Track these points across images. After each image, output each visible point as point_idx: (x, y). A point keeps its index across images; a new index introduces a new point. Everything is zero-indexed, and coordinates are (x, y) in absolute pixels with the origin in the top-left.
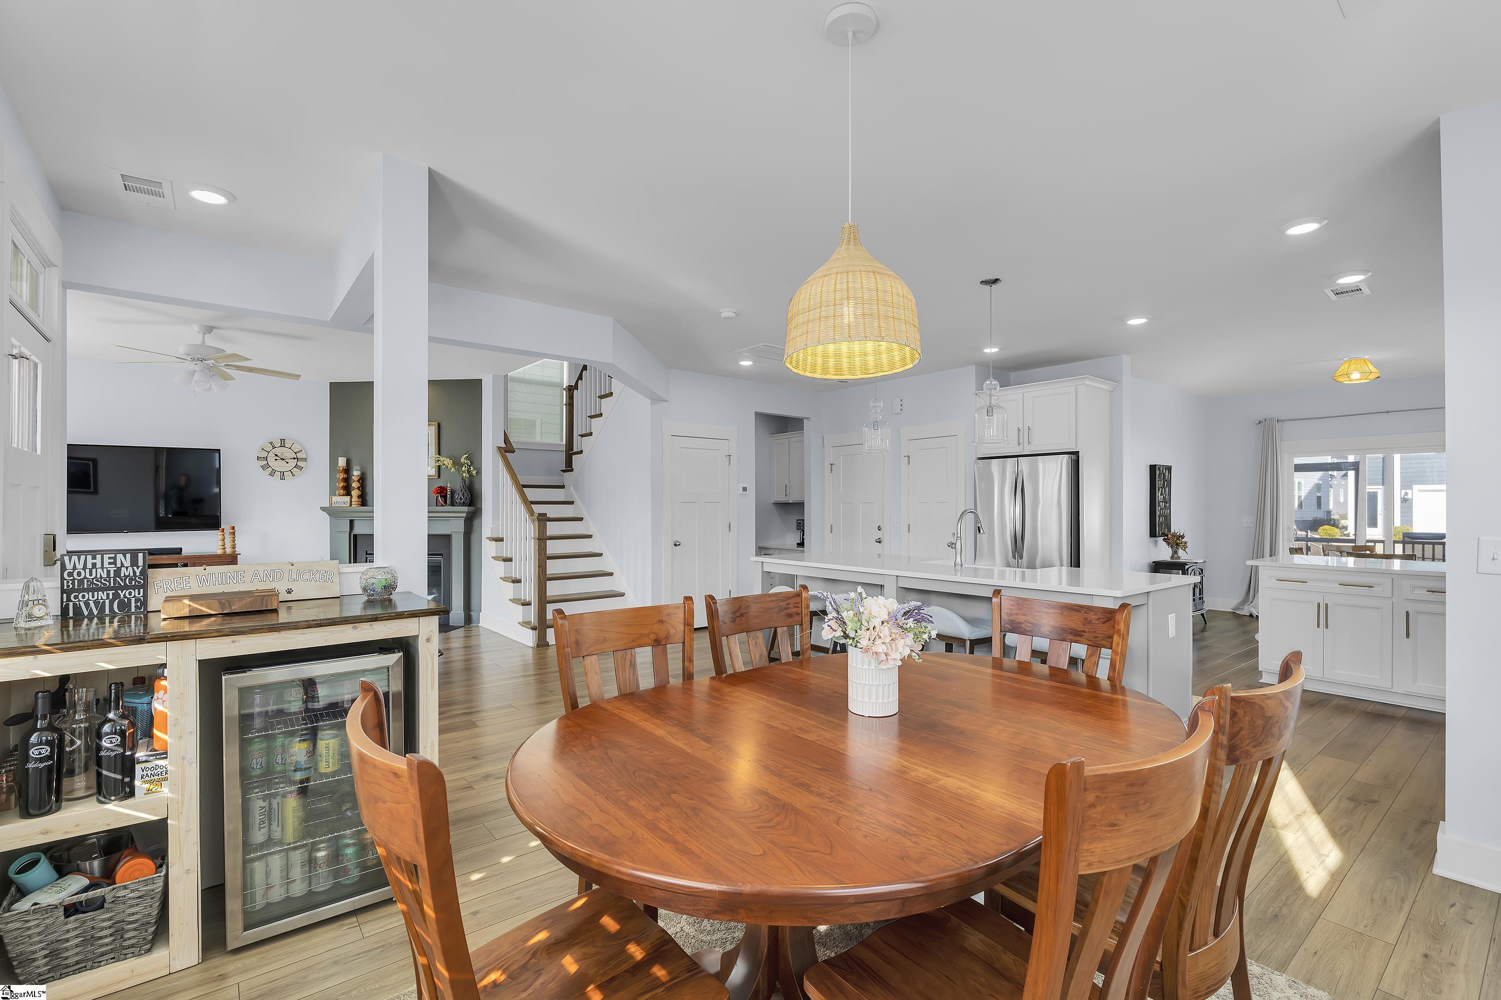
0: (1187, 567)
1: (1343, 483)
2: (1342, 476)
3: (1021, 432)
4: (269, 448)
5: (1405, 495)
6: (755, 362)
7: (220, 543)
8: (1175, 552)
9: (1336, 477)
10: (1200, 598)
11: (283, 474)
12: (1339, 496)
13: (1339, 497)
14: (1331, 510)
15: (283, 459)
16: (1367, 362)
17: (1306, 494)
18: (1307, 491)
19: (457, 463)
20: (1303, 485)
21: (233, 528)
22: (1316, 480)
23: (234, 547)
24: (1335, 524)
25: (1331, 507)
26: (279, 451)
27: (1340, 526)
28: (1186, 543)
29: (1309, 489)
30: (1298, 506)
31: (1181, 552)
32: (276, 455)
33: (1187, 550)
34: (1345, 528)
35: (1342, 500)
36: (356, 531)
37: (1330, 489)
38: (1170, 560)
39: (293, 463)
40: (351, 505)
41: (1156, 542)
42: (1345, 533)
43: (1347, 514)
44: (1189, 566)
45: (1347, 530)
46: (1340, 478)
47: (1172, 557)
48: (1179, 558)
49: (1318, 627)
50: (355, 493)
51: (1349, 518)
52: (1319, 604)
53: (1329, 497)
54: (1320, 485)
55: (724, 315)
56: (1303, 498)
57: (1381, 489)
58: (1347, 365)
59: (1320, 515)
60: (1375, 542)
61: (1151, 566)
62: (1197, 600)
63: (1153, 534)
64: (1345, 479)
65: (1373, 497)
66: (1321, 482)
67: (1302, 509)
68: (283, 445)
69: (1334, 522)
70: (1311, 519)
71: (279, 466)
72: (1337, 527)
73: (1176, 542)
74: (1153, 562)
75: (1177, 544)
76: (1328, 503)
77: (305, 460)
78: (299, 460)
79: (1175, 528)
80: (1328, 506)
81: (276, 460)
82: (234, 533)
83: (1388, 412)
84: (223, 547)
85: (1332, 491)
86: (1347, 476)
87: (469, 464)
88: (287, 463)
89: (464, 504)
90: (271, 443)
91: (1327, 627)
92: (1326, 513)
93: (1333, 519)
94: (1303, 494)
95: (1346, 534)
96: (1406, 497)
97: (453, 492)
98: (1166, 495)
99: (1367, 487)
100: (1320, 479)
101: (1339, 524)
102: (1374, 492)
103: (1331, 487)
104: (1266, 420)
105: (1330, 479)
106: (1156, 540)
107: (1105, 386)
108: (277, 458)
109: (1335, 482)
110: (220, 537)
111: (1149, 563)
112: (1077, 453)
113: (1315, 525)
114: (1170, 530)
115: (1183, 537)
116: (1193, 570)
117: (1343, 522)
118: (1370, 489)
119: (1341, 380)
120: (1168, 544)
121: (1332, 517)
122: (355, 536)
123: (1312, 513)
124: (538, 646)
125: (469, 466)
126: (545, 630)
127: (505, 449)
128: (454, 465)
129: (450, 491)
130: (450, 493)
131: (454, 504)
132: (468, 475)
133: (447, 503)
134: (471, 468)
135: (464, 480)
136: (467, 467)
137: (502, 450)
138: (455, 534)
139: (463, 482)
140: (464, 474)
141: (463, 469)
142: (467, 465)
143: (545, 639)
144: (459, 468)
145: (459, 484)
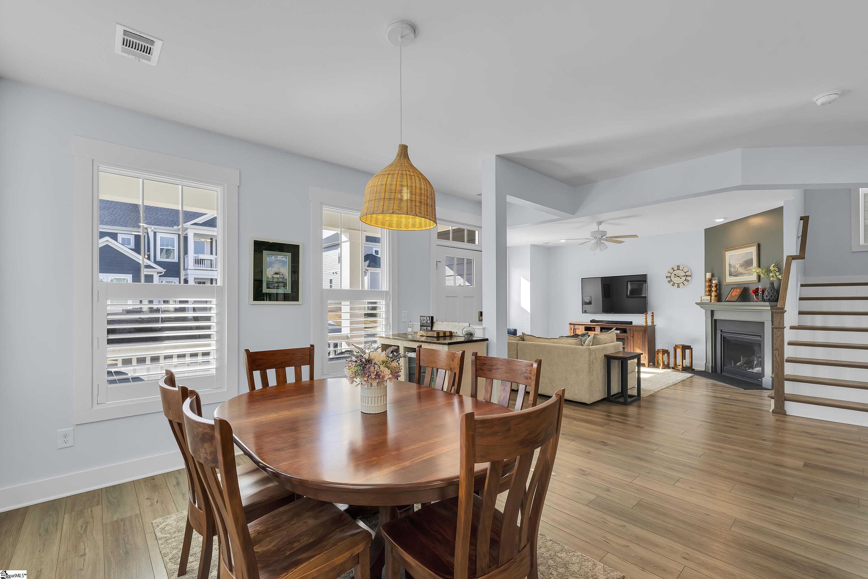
4: (672, 271)
7: (645, 320)
11: (679, 285)
15: (679, 277)
19: (768, 271)
21: (653, 313)
23: (653, 322)
26: (675, 272)
32: (675, 275)
36: (715, 317)
39: (684, 278)
40: (711, 301)
50: (713, 294)
68: (678, 269)
71: (676, 280)
77: (690, 276)
78: (687, 277)
81: (675, 277)
82: (653, 316)
84: (646, 322)
87: (777, 271)
88: (681, 278)
89: (769, 300)
90: (673, 268)
97: (763, 292)
108: (675, 276)
110: (645, 317)
122: (716, 320)
124: (773, 412)
125: (777, 272)
126: (782, 401)
127: (793, 257)
128: (766, 272)
129: (761, 291)
130: (761, 292)
131: (764, 300)
132: (775, 279)
133: (759, 299)
134: (778, 274)
135: (771, 282)
136: (775, 273)
137: (791, 258)
138: (766, 322)
139: (770, 284)
140: (772, 279)
141: (771, 274)
142: (775, 272)
143: (782, 408)
144: (768, 275)
145: (768, 286)
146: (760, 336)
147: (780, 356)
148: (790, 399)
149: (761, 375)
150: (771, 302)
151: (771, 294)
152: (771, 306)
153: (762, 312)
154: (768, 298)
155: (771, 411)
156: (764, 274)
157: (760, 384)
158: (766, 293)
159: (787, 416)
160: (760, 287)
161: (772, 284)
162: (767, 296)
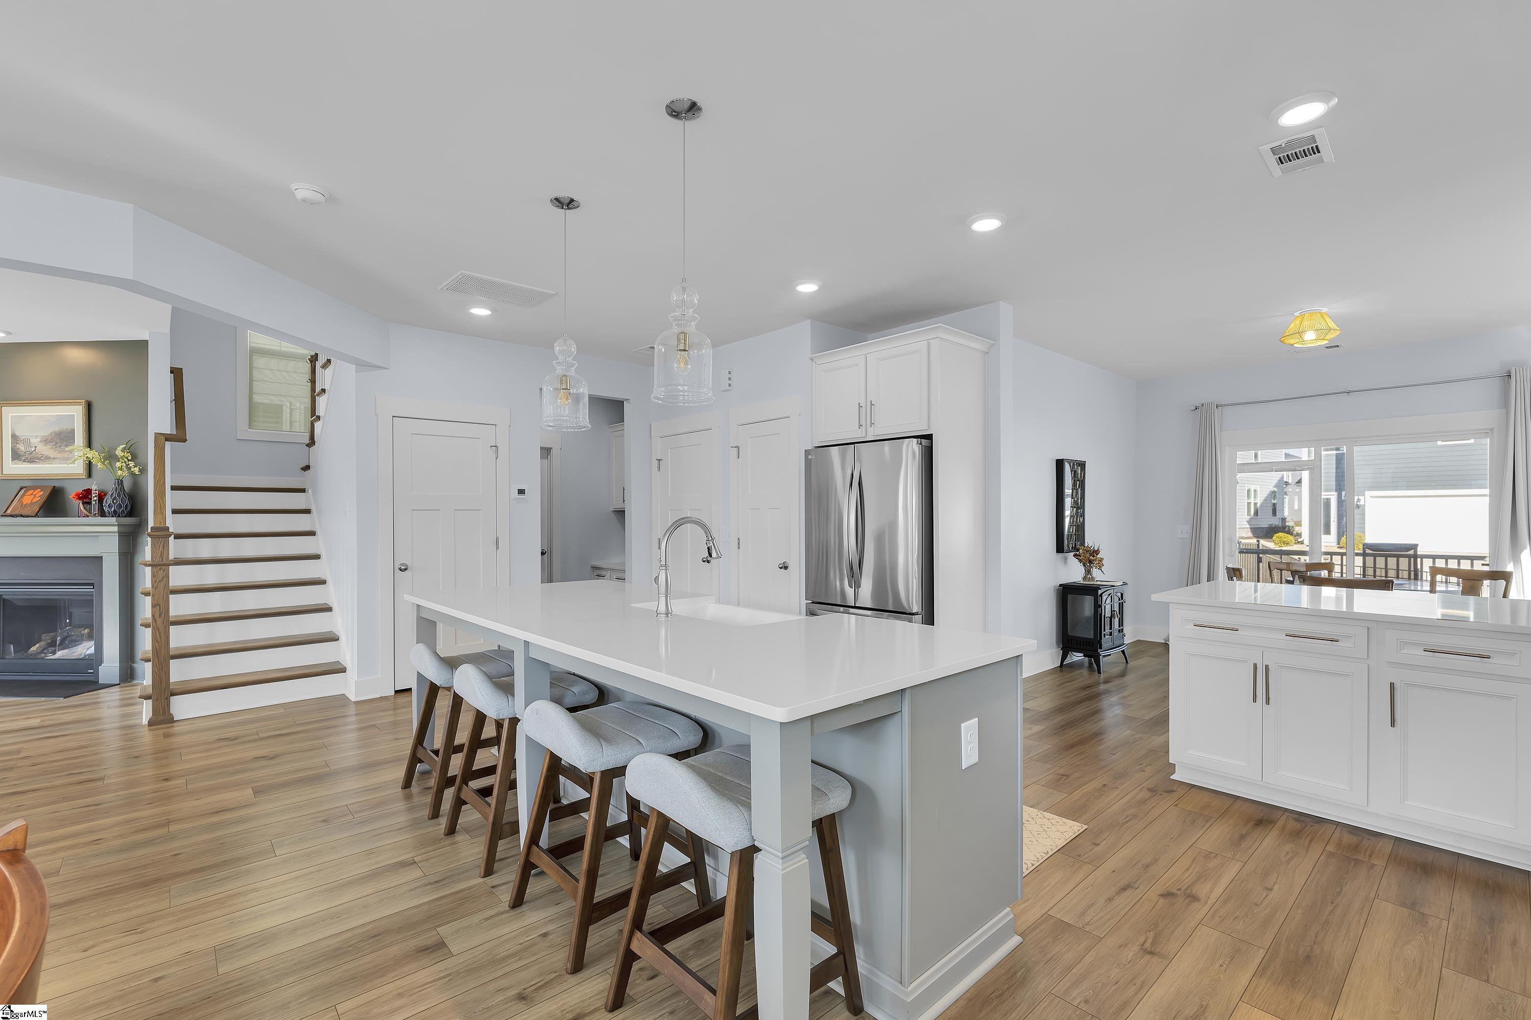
0: (1100, 592)
1: (1298, 490)
2: (1296, 483)
3: (863, 410)
5: (1357, 502)
6: (494, 310)
8: (1088, 572)
9: (1290, 484)
10: (1119, 631)
12: (1294, 503)
13: (1294, 505)
14: (1286, 517)
16: (1325, 316)
17: (1261, 501)
18: (1263, 498)
19: (111, 457)
20: (1259, 492)
22: (1272, 487)
24: (1289, 531)
25: (1286, 514)
27: (1295, 533)
28: (1101, 560)
29: (1265, 496)
30: (1254, 514)
31: (1095, 572)
33: (1103, 568)
34: (1299, 535)
35: (1296, 507)
37: (1285, 496)
38: (1082, 582)
41: (1066, 559)
42: (1299, 540)
43: (1301, 521)
44: (1103, 590)
45: (1301, 538)
46: (1295, 485)
47: (1085, 578)
48: (1093, 579)
49: (1255, 700)
51: (1303, 525)
52: (1255, 666)
53: (1283, 504)
54: (1276, 492)
55: (300, 194)
56: (1258, 505)
57: (1334, 495)
58: (1298, 322)
59: (1276, 522)
60: (1332, 554)
61: (1058, 590)
62: (1116, 633)
63: (1060, 549)
64: (1299, 486)
65: (1327, 503)
66: (1276, 490)
67: (1257, 516)
69: (1289, 529)
70: (1267, 526)
72: (1292, 534)
73: (1090, 558)
74: (1060, 585)
75: (1090, 562)
76: (1283, 510)
79: (1091, 540)
80: (1283, 513)
83: (1349, 392)
85: (1287, 498)
86: (1301, 483)
87: (130, 458)
89: (115, 514)
91: (1268, 703)
92: (1281, 520)
93: (1288, 526)
94: (1259, 501)
95: (1300, 542)
96: (1358, 503)
97: (101, 497)
98: (1078, 499)
99: (1323, 493)
100: (1275, 486)
101: (1293, 531)
102: (1327, 499)
103: (1286, 493)
104: (1203, 405)
105: (1285, 486)
106: (1065, 557)
107: (978, 345)
109: (1290, 490)
111: (1055, 587)
112: (929, 437)
113: (1269, 533)
114: (1083, 543)
115: (1097, 552)
116: (1110, 594)
117: (1297, 529)
118: (1324, 495)
119: (1291, 341)
120: (1080, 561)
121: (1287, 524)
123: (1267, 521)
124: (151, 723)
125: (129, 460)
126: (167, 699)
127: (168, 437)
128: (105, 458)
129: (96, 496)
130: (95, 498)
131: (102, 514)
132: (126, 473)
133: (92, 512)
134: (132, 464)
135: (118, 480)
136: (125, 462)
137: (162, 437)
138: (106, 555)
139: (117, 483)
140: (120, 472)
141: (118, 464)
142: (126, 460)
143: (167, 712)
144: (110, 464)
145: (110, 487)
146: (92, 584)
147: (163, 615)
148: (181, 690)
149: (96, 660)
150: (119, 516)
151: (119, 501)
152: (119, 525)
153: (98, 536)
154: (113, 510)
155: (145, 721)
156: (103, 463)
157: (93, 679)
158: (108, 500)
159: (175, 724)
160: (94, 487)
161: (120, 482)
162: (110, 506)
